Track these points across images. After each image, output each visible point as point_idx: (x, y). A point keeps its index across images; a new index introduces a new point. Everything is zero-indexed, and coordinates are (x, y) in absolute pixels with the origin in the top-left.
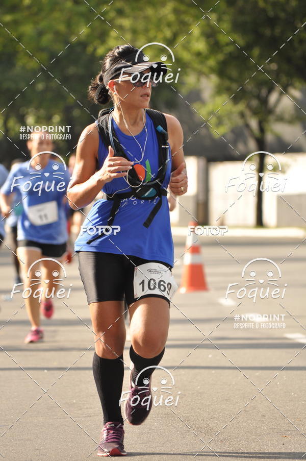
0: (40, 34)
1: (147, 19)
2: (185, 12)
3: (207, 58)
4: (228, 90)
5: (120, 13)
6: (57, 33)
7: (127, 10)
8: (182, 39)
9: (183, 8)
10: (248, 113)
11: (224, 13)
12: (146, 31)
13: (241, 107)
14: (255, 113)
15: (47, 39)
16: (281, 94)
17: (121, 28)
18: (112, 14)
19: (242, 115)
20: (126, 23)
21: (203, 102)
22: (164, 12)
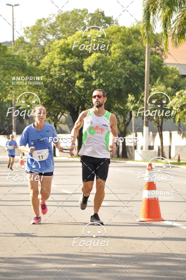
1: (20, 91)
2: (32, 89)
5: (11, 89)
7: (13, 88)
9: (31, 87)
10: (51, 121)
13: (48, 119)
14: (53, 121)
16: (61, 115)
17: (11, 93)
20: (13, 92)
22: (25, 89)
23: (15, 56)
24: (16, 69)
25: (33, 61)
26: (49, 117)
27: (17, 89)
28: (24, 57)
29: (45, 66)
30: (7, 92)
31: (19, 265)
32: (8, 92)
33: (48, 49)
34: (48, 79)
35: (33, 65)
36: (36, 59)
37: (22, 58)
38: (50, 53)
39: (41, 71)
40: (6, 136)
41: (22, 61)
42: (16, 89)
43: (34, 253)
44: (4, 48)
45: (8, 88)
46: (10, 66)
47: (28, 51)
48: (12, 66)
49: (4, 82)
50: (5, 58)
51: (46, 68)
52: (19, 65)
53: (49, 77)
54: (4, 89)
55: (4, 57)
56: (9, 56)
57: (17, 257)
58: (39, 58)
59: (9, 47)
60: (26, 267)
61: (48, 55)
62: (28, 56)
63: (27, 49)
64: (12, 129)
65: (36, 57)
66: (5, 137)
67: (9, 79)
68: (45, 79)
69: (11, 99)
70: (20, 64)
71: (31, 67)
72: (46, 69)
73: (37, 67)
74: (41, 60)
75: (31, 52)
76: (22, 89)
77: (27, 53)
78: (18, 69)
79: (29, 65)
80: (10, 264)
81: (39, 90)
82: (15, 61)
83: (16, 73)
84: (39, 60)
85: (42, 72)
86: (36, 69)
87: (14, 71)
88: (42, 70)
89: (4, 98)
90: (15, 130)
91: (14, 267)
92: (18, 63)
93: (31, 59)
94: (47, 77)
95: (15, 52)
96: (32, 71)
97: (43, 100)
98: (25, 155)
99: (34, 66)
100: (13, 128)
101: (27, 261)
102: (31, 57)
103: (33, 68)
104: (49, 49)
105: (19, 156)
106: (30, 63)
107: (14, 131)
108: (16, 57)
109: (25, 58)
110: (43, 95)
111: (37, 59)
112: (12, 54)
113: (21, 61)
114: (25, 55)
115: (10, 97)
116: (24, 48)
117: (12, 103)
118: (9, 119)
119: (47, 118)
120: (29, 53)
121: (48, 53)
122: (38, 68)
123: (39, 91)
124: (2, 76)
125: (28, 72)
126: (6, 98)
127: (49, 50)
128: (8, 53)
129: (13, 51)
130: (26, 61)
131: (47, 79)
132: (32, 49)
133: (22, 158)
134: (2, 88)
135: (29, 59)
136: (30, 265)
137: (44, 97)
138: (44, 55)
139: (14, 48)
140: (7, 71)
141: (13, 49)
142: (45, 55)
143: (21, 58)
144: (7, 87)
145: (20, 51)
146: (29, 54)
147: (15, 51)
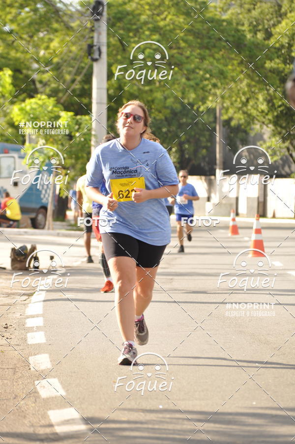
0: (166, 98)
1: (231, 89)
2: (255, 86)
3: (267, 114)
4: (280, 133)
5: (215, 86)
6: (176, 98)
7: (219, 84)
8: (251, 103)
9: (253, 83)
10: (291, 148)
11: (278, 87)
12: (230, 97)
13: (287, 144)
15: (170, 101)
17: (215, 95)
18: (210, 86)
19: (288, 149)
20: (218, 92)
21: (265, 142)
22: (242, 85)
23: (224, 21)
24: (224, 47)
25: (257, 30)
26: (287, 140)
27: (226, 87)
28: (242, 23)
29: (281, 39)
30: (206, 91)
31: (234, 427)
32: (209, 93)
33: (288, 6)
34: (288, 66)
35: (257, 38)
36: (264, 26)
37: (238, 24)
38: (293, 14)
39: (273, 50)
40: (203, 178)
41: (238, 31)
42: (223, 86)
43: (263, 405)
44: (202, 6)
45: (207, 85)
46: (214, 41)
47: (249, 11)
48: (216, 40)
49: (201, 73)
50: (203, 26)
51: (284, 43)
52: (231, 39)
53: (288, 61)
54: (201, 86)
55: (201, 24)
56: (212, 20)
57: (230, 411)
58: (269, 25)
59: (212, 4)
60: (249, 431)
61: (288, 19)
62: (248, 20)
63: (247, 6)
64: (215, 164)
65: (263, 23)
66: (201, 179)
67: (210, 67)
68: (282, 66)
69: (214, 106)
70: (233, 36)
71: (253, 43)
72: (282, 46)
73: (266, 42)
74: (274, 29)
75: (255, 13)
76: (236, 87)
77: (246, 16)
78: (228, 47)
79: (250, 40)
80: (217, 425)
81: (268, 87)
82: (222, 31)
83: (225, 55)
84: (270, 28)
85: (276, 53)
86: (263, 45)
87: (221, 50)
88: (275, 48)
89: (200, 103)
90: (222, 167)
91: (225, 430)
92: (229, 35)
93: (255, 26)
94: (285, 62)
95: (222, 13)
96: (255, 51)
97: (276, 106)
98: (240, 215)
99: (259, 41)
100: (218, 162)
101: (250, 420)
102: (255, 23)
103: (258, 44)
104: (290, 6)
105: (229, 215)
106: (251, 35)
107: (220, 169)
108: (225, 24)
109: (243, 25)
110: (276, 98)
111: (266, 27)
112: (217, 17)
113: (235, 32)
114: (243, 19)
115: (212, 101)
116: (241, 6)
117: (215, 114)
118: (209, 144)
119: (284, 142)
120: (250, 14)
121: (289, 15)
122: (268, 45)
123: (268, 90)
124: (197, 60)
125: (247, 53)
126: (204, 103)
127: (290, 9)
128: (209, 15)
129: (220, 12)
130: (244, 31)
131: (285, 65)
132: (256, 7)
133: (234, 220)
134: (197, 84)
135: (250, 26)
136: (256, 429)
137: (278, 100)
138: (280, 19)
139: (221, 5)
140: (207, 51)
141: (220, 8)
142: (282, 19)
143: (235, 24)
144: (206, 83)
145: (233, 11)
146: (251, 17)
147: (224, 11)
